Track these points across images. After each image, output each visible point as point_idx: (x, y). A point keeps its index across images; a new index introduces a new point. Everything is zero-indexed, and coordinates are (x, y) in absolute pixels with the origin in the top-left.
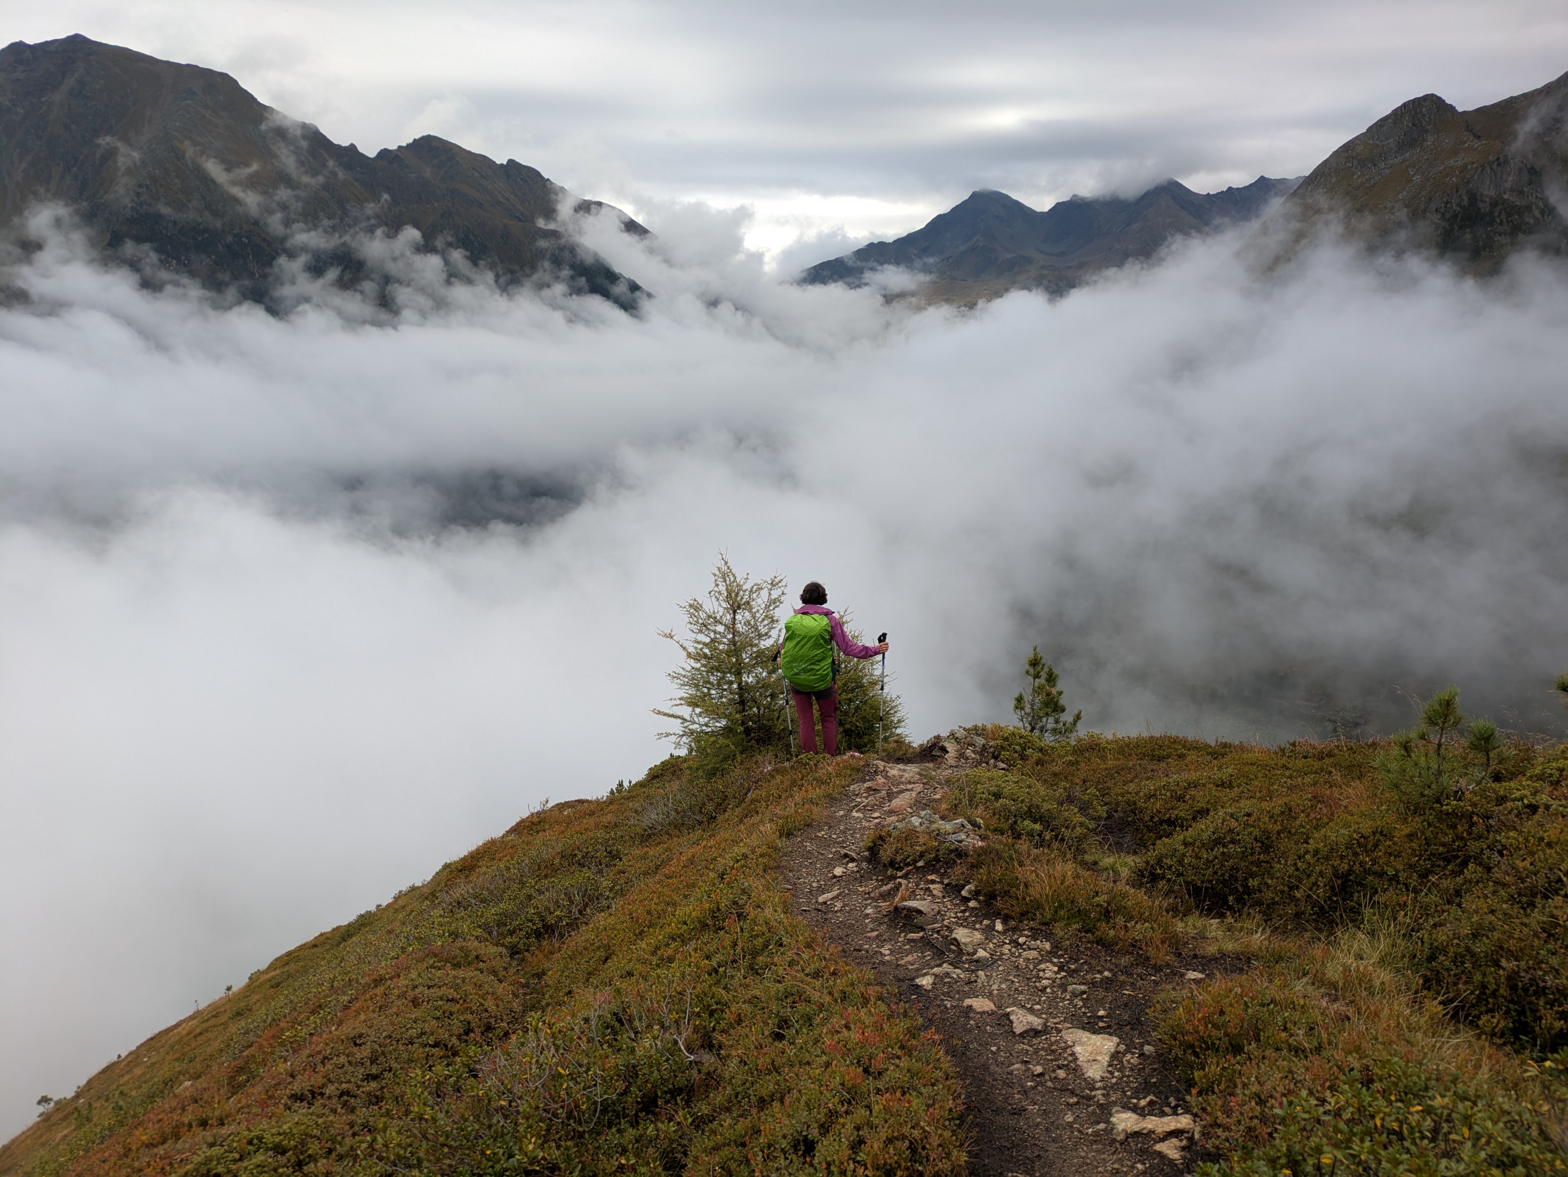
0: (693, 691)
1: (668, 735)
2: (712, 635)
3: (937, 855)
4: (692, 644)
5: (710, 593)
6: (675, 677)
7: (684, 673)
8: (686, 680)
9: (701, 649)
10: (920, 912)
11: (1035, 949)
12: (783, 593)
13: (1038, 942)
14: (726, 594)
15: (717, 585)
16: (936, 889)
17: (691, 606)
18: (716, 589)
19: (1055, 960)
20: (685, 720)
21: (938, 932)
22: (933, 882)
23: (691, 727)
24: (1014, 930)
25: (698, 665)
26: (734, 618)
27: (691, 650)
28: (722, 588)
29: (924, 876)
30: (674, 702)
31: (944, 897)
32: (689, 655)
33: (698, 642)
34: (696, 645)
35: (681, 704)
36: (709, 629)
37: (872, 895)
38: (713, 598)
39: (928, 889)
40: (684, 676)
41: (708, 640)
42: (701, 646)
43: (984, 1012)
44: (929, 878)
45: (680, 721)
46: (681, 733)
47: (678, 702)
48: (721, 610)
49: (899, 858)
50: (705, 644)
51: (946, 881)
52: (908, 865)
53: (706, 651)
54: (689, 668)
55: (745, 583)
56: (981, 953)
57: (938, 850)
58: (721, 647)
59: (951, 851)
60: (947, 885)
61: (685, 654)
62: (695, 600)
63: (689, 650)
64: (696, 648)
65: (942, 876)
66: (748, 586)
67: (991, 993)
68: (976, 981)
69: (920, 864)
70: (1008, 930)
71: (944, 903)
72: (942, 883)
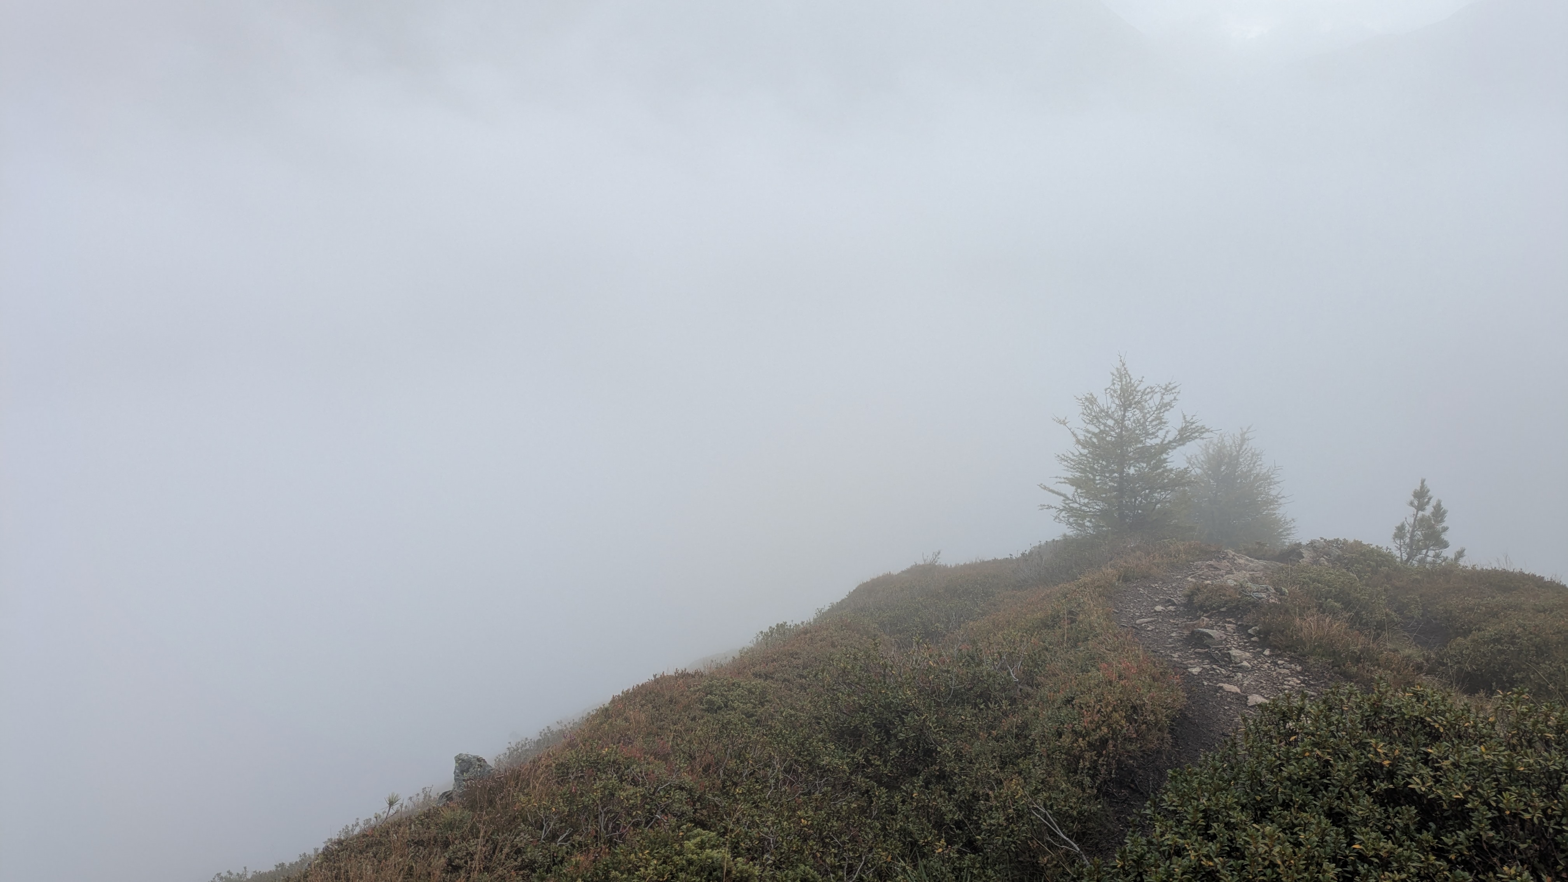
0: (1078, 474)
1: (1049, 507)
2: (1102, 427)
3: (1238, 605)
4: (1084, 433)
5: (1106, 390)
6: (1064, 459)
7: (1071, 456)
8: (1073, 463)
9: (1090, 438)
10: (1210, 636)
11: (1288, 669)
12: (1175, 399)
13: (1293, 665)
14: (1119, 392)
15: (1114, 384)
16: (1230, 627)
17: (1086, 399)
18: (1112, 387)
19: (1301, 677)
20: (1068, 499)
21: (1220, 651)
22: (1230, 622)
23: (1071, 505)
24: (1278, 656)
25: (1085, 451)
26: (1124, 416)
27: (1081, 438)
28: (1117, 387)
29: (1224, 618)
30: (1059, 480)
31: (1234, 633)
32: (1078, 442)
33: (1088, 431)
34: (1086, 434)
35: (1065, 483)
36: (1100, 422)
37: (1179, 626)
38: (1108, 395)
39: (1224, 627)
40: (1072, 460)
41: (1097, 431)
42: (1090, 435)
43: (1230, 692)
44: (1228, 620)
45: (1062, 498)
46: (1061, 508)
47: (1063, 480)
48: (1114, 406)
49: (1207, 603)
50: (1094, 434)
51: (1239, 623)
52: (1214, 609)
53: (1095, 440)
54: (1077, 453)
55: (1138, 385)
56: (1245, 663)
57: (1239, 601)
58: (1108, 439)
59: (1250, 603)
60: (1240, 625)
61: (1074, 439)
62: (1091, 394)
63: (1079, 438)
64: (1085, 436)
65: (1238, 620)
66: (1141, 388)
67: (1242, 685)
68: (1233, 677)
69: (1222, 610)
70: (1273, 655)
71: (1233, 636)
72: (1236, 624)
